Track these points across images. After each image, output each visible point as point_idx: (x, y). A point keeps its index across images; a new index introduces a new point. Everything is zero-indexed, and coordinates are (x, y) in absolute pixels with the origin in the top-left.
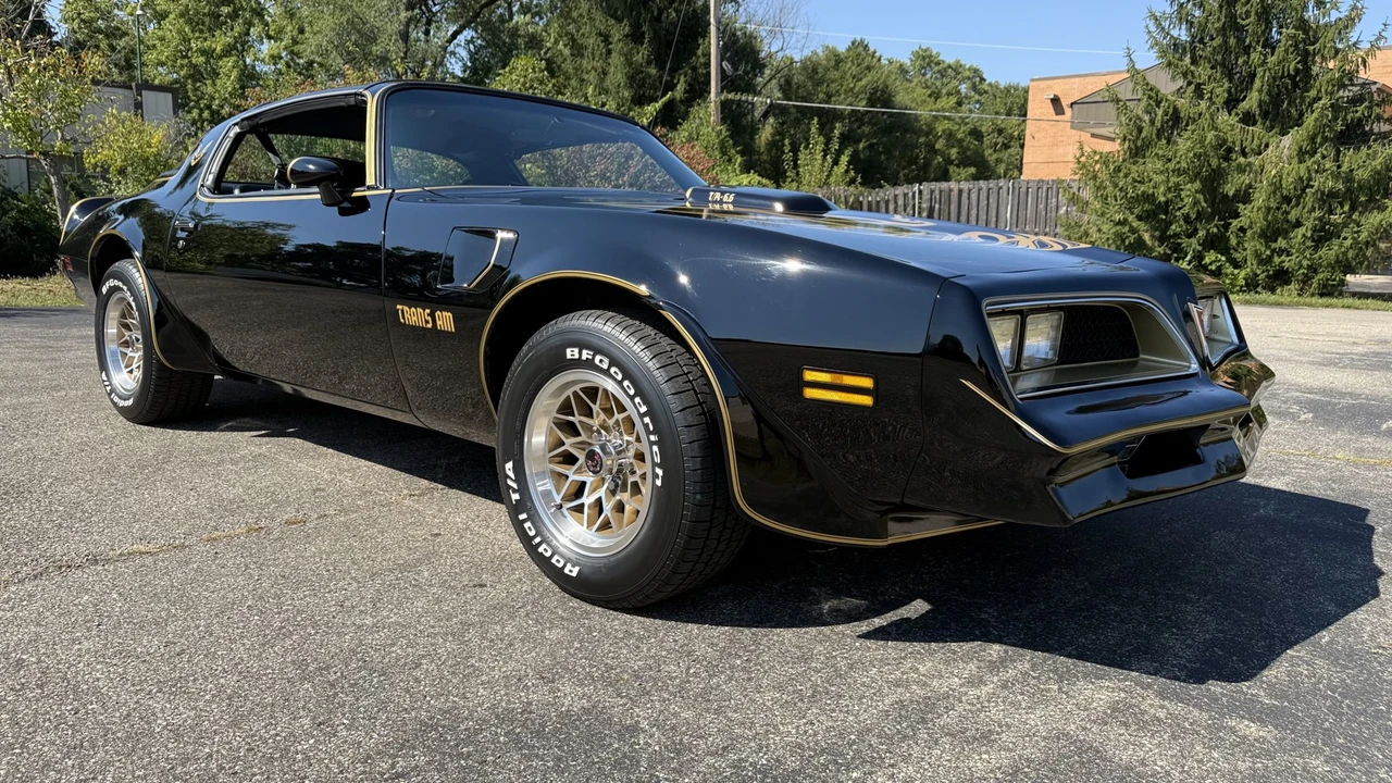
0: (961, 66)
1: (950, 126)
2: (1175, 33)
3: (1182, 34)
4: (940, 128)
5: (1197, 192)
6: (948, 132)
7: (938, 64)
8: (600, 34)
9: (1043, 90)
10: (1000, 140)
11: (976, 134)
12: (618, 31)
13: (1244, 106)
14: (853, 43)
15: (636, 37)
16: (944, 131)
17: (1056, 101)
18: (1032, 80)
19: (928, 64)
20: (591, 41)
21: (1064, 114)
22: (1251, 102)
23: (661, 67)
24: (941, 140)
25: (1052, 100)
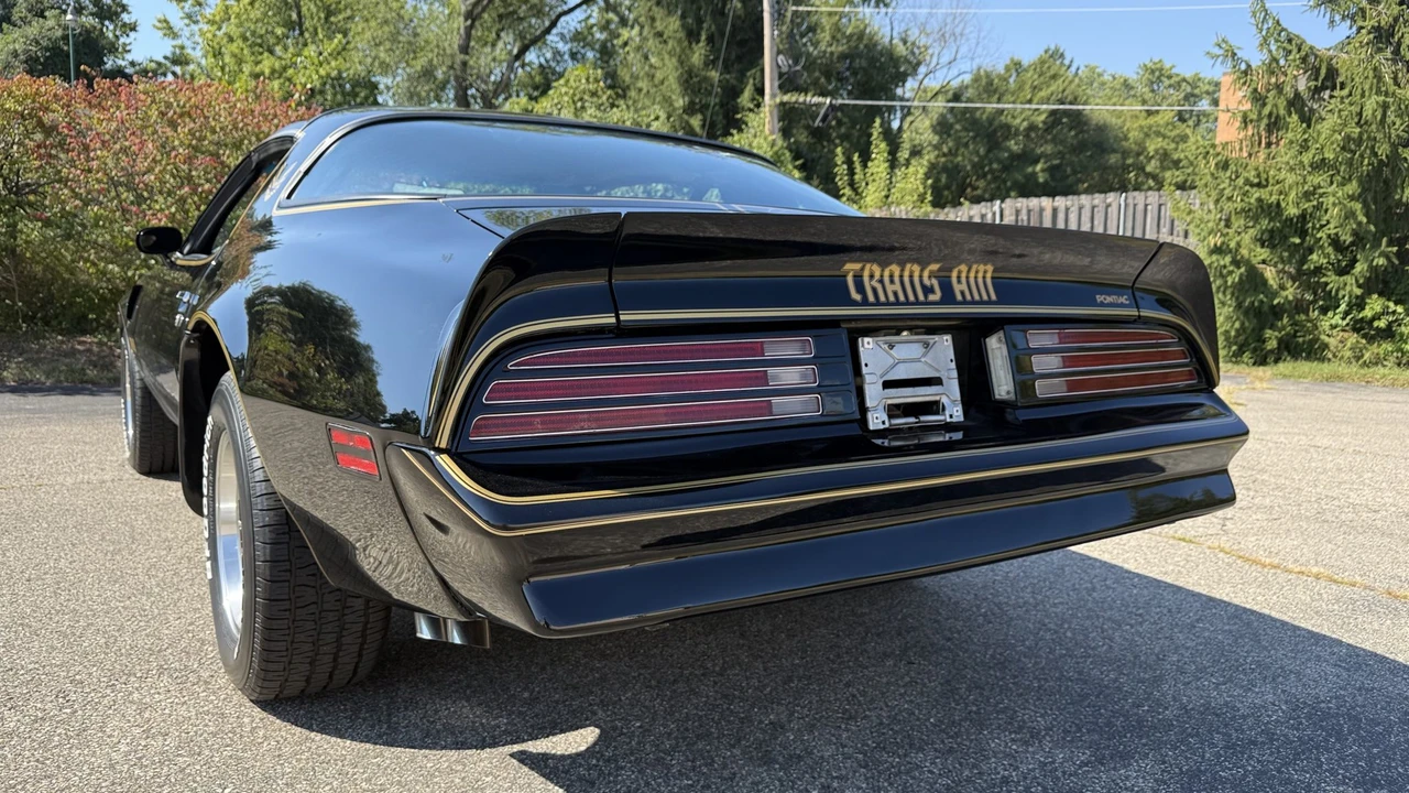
0: (1199, 79)
1: (1164, 144)
4: (1152, 146)
5: (1352, 198)
6: (1161, 151)
7: (1170, 77)
14: (1046, 52)
15: (690, 33)
16: (1156, 151)
19: (1158, 78)
24: (1153, 162)
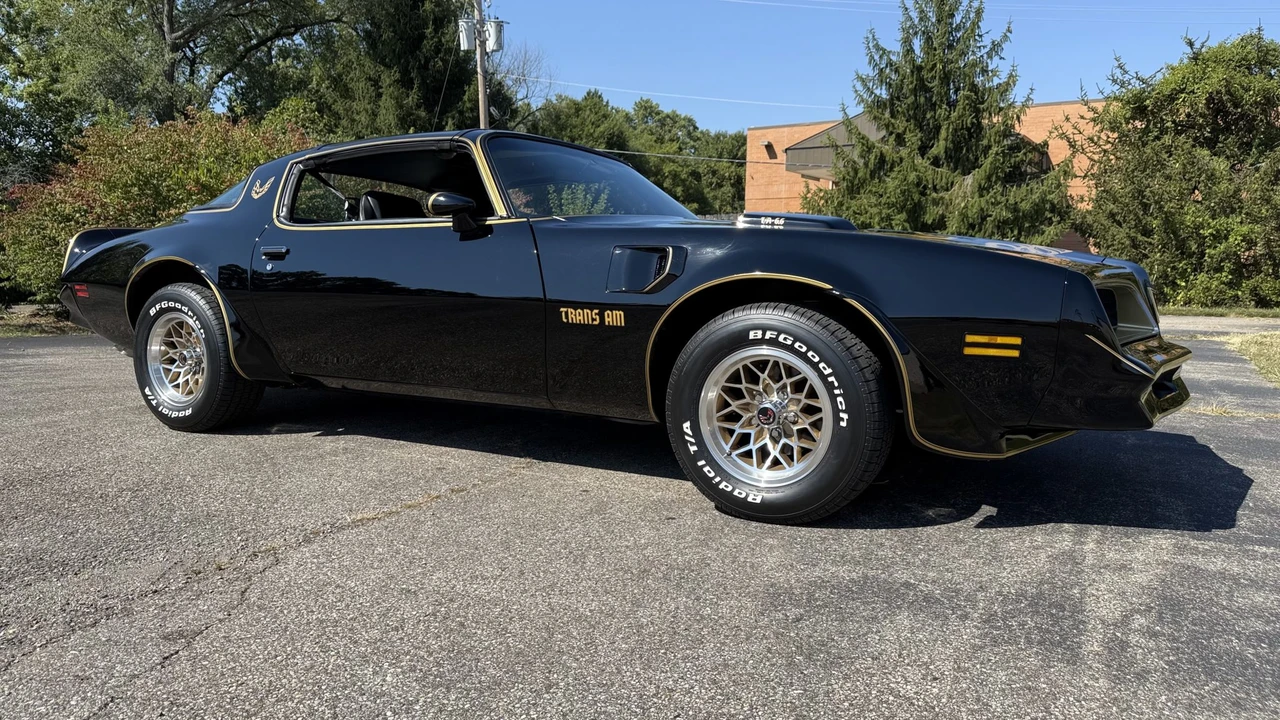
0: (677, 116)
1: (675, 167)
2: (878, 92)
3: (883, 93)
4: (666, 168)
7: (658, 113)
8: (370, 79)
9: (759, 138)
10: (714, 180)
11: (696, 175)
12: (388, 78)
13: (934, 151)
14: (588, 94)
15: (405, 82)
16: (670, 172)
17: (769, 147)
18: (749, 129)
19: (650, 114)
20: (362, 85)
21: (776, 158)
22: (939, 148)
23: (430, 110)
25: (767, 146)
